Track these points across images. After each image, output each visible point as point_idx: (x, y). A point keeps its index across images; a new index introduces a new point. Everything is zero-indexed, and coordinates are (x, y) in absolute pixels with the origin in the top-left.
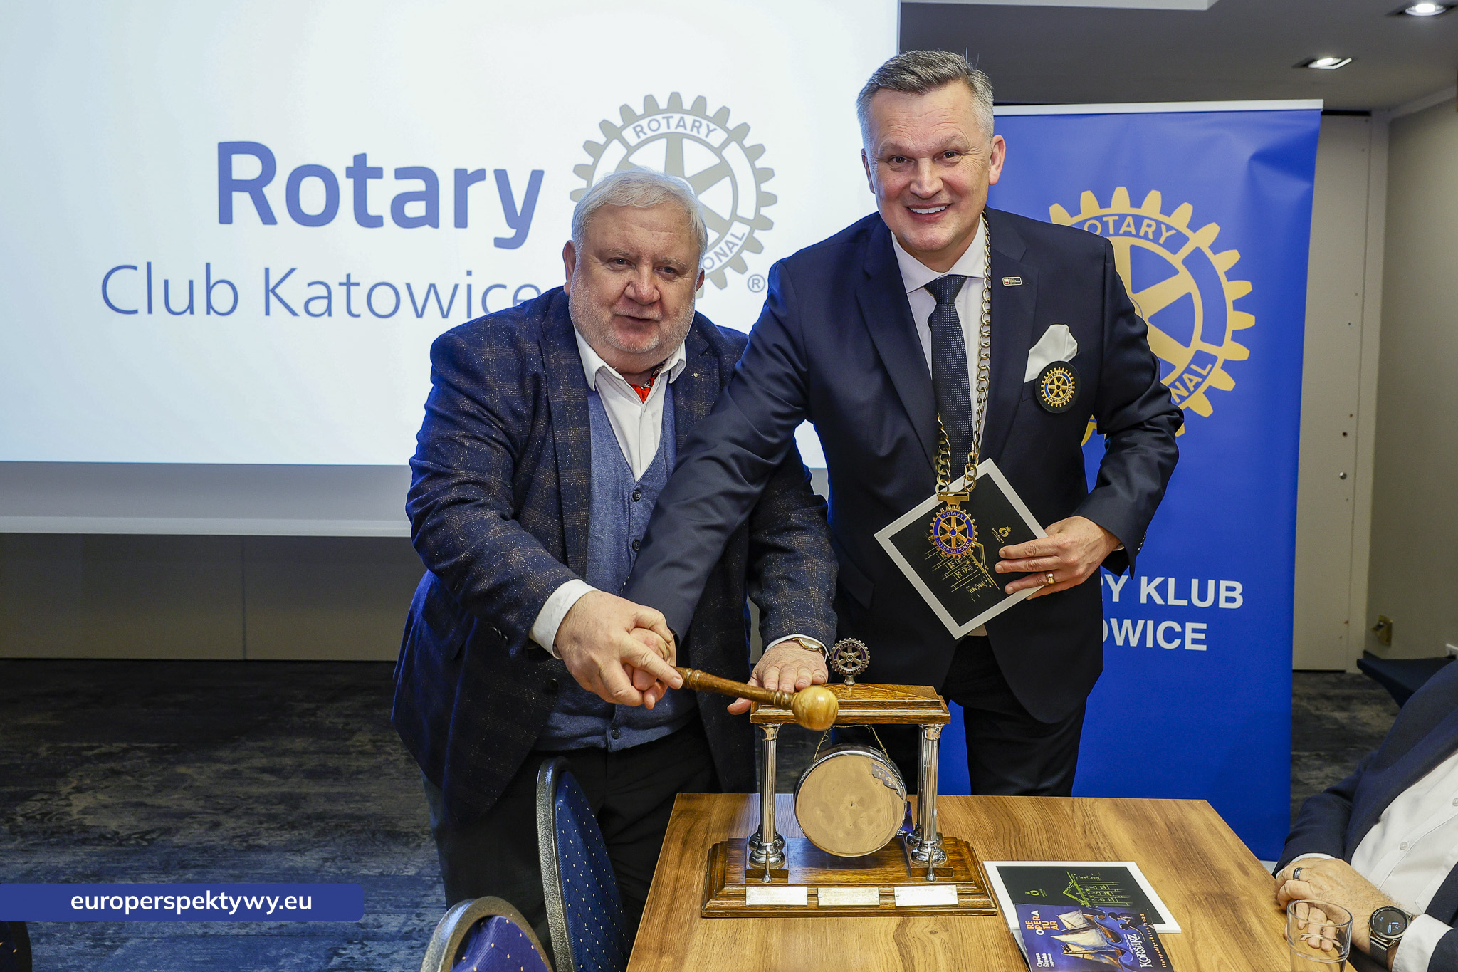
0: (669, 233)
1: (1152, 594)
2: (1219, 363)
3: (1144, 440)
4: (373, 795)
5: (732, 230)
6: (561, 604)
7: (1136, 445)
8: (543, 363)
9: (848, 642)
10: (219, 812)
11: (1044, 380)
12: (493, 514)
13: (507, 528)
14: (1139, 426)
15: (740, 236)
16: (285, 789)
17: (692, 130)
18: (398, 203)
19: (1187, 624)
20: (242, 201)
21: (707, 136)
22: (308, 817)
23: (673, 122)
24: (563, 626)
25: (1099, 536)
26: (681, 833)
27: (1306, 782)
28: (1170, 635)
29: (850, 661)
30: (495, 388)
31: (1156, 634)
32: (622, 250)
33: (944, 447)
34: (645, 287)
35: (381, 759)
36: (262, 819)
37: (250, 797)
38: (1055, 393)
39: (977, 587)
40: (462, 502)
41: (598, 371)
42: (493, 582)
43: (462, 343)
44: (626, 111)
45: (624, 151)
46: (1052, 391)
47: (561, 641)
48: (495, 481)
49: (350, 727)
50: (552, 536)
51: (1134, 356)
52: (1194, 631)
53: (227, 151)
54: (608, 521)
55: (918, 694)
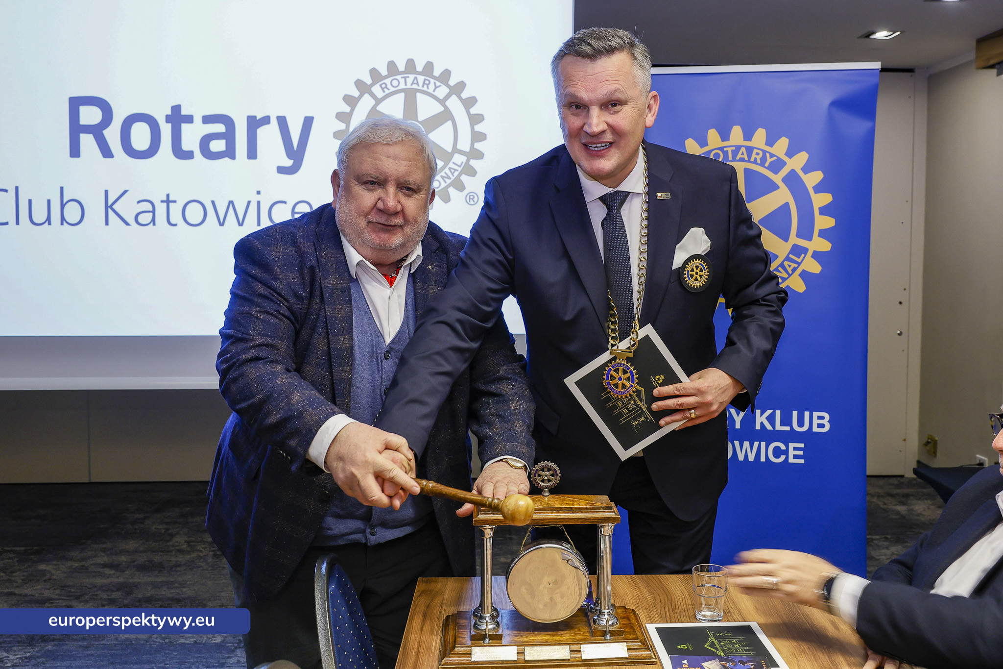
0: (408, 162)
1: (764, 422)
2: (810, 253)
3: (759, 312)
4: (188, 583)
5: (453, 160)
6: (330, 432)
7: (754, 316)
8: (317, 258)
9: (545, 464)
10: (71, 598)
11: (687, 268)
12: (280, 368)
13: (291, 378)
14: (756, 302)
15: (460, 164)
16: (121, 580)
17: (423, 86)
18: (206, 141)
19: (790, 444)
20: (87, 141)
21: (434, 91)
22: (140, 600)
23: (410, 80)
24: (331, 448)
25: (728, 382)
26: (422, 608)
27: (878, 558)
28: (777, 452)
29: (546, 478)
30: (281, 276)
31: (767, 452)
32: (374, 174)
33: (613, 315)
34: (390, 202)
35: (194, 555)
36: (105, 603)
37: (95, 587)
38: (694, 277)
39: (639, 421)
40: (257, 359)
41: (358, 264)
42: (280, 417)
43: (257, 244)
44: (374, 73)
45: (373, 102)
46: (692, 276)
47: (330, 459)
48: (283, 345)
49: (170, 531)
50: (324, 386)
51: (751, 251)
52: (795, 449)
53: (75, 103)
54: (366, 374)
55: (597, 502)
